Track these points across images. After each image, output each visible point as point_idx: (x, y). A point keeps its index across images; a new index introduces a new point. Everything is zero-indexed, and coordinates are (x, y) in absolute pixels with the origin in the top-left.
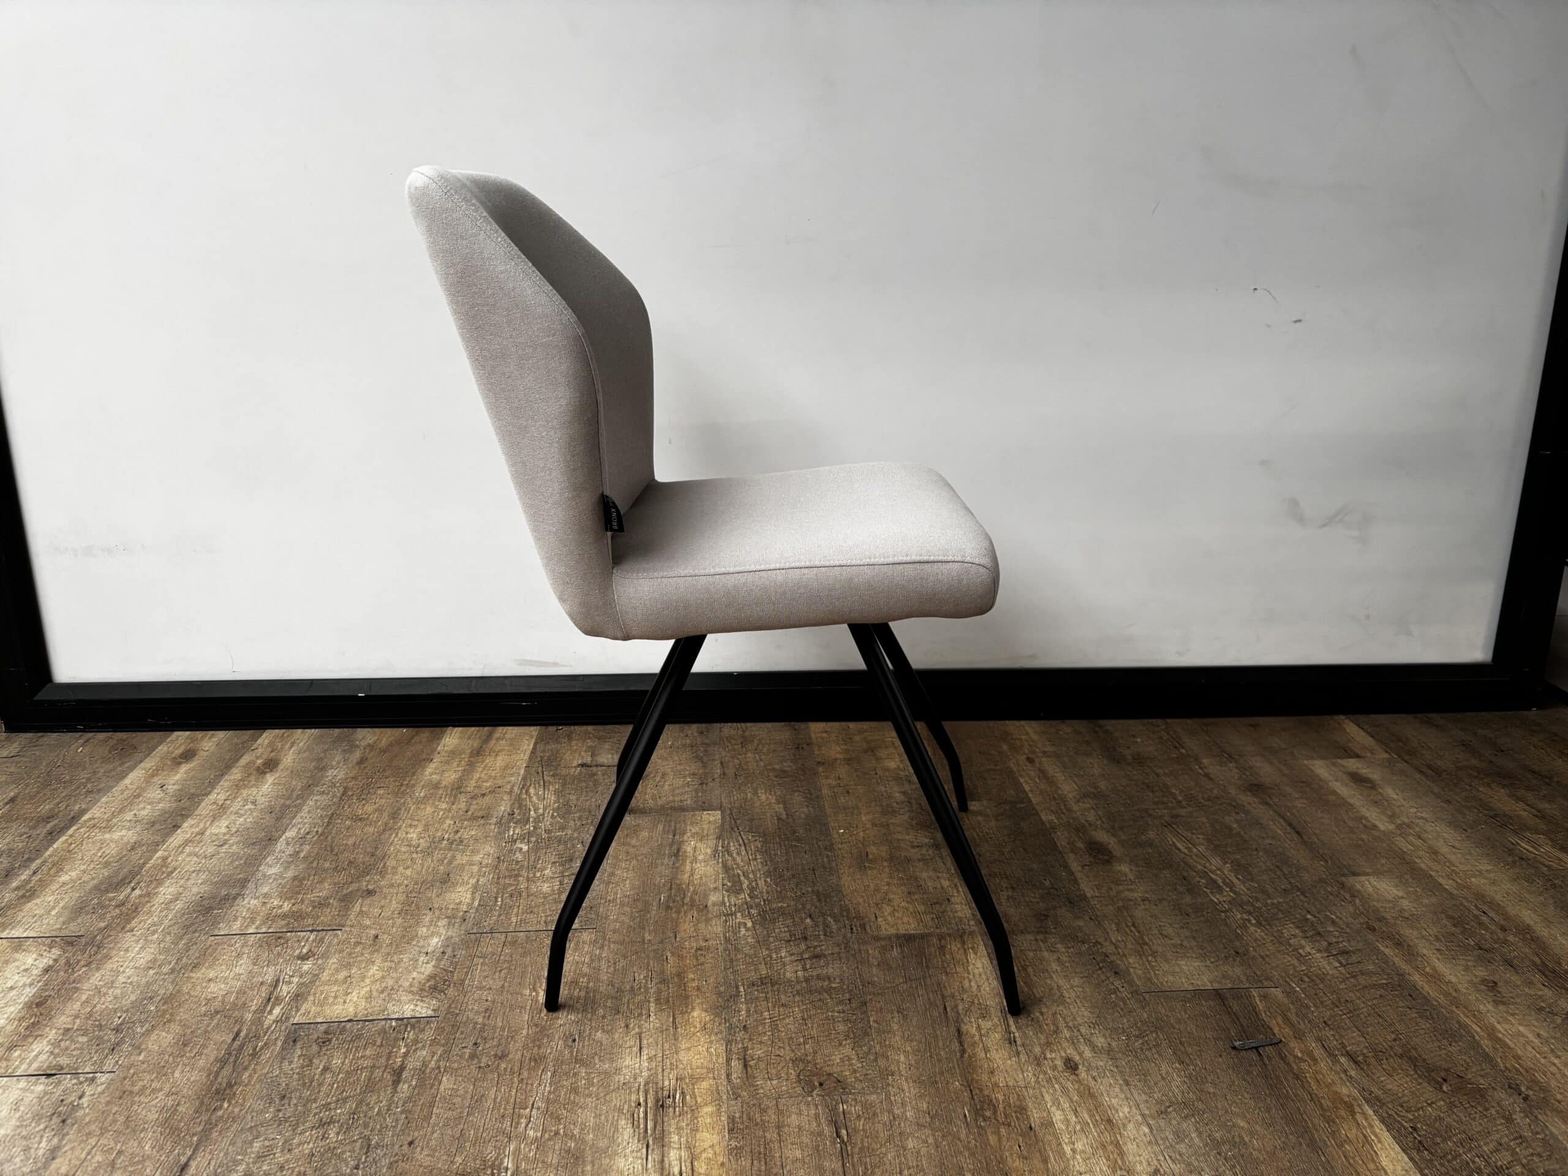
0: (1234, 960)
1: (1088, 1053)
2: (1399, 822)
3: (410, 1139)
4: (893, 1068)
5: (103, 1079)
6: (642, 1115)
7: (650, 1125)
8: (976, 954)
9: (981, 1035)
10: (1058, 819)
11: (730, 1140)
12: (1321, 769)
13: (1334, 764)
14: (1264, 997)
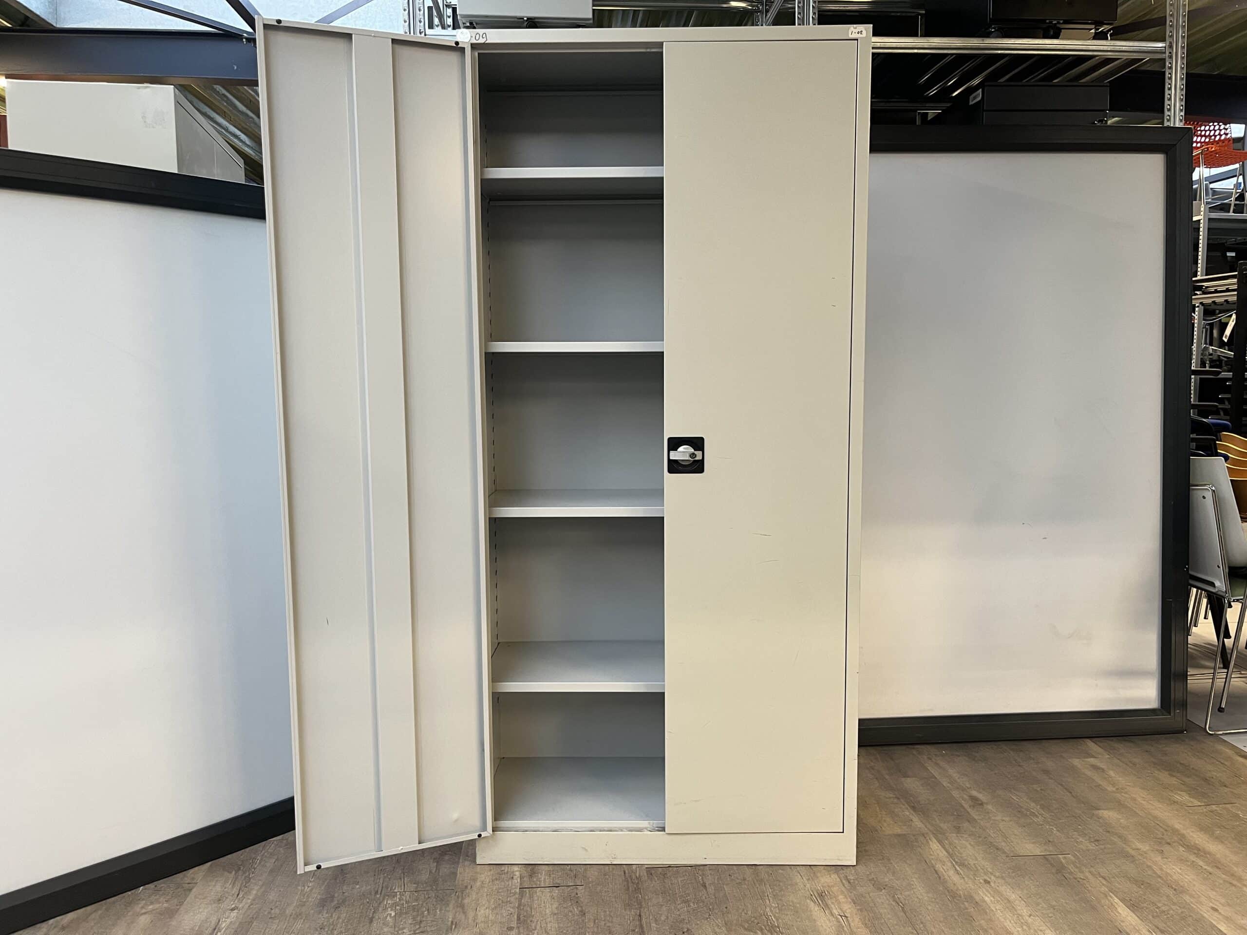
0: (1049, 844)
1: (993, 877)
2: (1117, 787)
3: (725, 906)
4: (912, 883)
5: (581, 888)
6: (815, 898)
7: (820, 902)
8: (932, 842)
9: (945, 872)
10: (952, 786)
11: (856, 906)
12: (1076, 762)
13: (1083, 761)
14: (1065, 858)
